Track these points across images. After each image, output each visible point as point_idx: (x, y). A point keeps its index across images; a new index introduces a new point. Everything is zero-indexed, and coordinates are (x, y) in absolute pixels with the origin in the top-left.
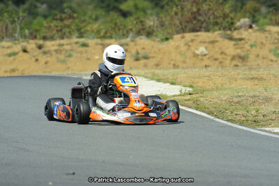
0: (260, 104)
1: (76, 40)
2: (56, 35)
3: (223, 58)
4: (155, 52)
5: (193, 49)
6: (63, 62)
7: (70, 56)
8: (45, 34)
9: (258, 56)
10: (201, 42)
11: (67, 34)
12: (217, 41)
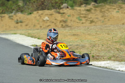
0: (80, 49)
3: (56, 22)
4: (25, 20)
5: (42, 17)
9: (71, 20)
10: (46, 15)
12: (53, 14)
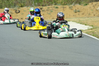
1: (54, 6)
2: (47, 4)
4: (82, 9)
5: (96, 8)
6: (50, 14)
7: (52, 12)
8: (43, 4)
11: (51, 4)
